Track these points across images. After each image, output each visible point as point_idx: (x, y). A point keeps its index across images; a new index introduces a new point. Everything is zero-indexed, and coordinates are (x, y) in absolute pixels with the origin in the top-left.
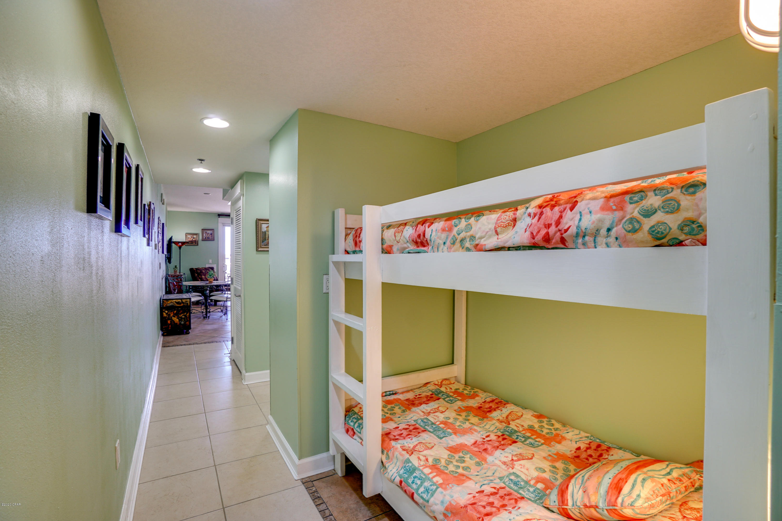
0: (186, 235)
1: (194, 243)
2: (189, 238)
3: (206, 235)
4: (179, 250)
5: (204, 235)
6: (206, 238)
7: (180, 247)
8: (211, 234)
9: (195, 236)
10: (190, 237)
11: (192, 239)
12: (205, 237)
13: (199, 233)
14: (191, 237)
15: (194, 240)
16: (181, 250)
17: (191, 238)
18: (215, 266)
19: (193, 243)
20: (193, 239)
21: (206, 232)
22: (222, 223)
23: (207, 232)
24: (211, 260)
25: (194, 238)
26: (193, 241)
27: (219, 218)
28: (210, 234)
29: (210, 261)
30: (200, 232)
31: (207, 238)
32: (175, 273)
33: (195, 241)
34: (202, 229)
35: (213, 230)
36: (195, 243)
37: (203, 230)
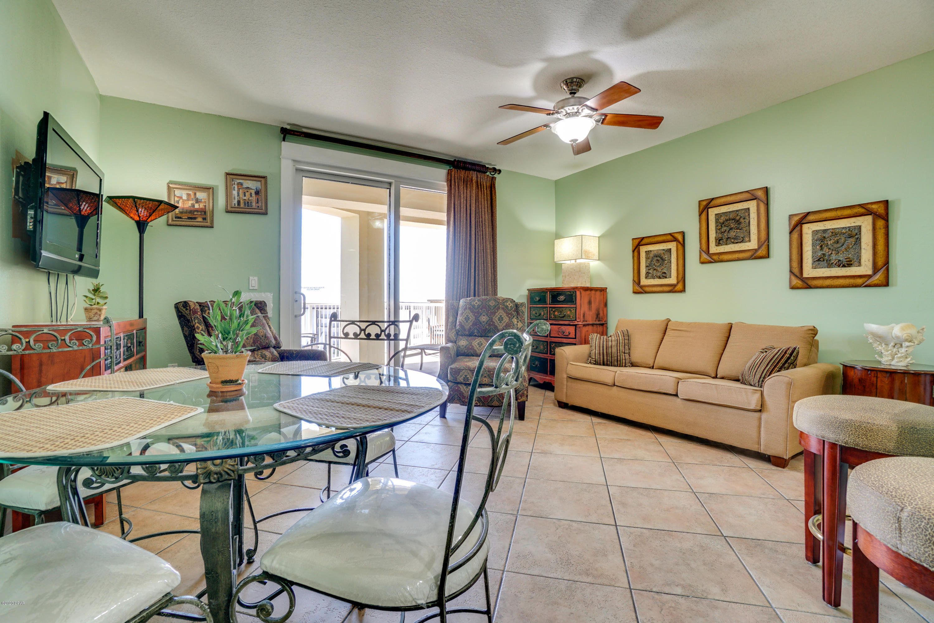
0: (169, 188)
1: (200, 219)
2: (181, 198)
3: (241, 195)
4: (138, 234)
5: (235, 193)
6: (239, 202)
7: (141, 226)
8: (257, 193)
9: (201, 195)
10: (185, 197)
11: (190, 202)
12: (236, 202)
13: (217, 186)
14: (188, 195)
15: (197, 206)
16: (145, 235)
17: (188, 200)
18: (268, 297)
19: (195, 218)
20: (193, 205)
21: (241, 184)
22: (294, 161)
23: (245, 186)
24: (256, 278)
25: (197, 201)
26: (197, 211)
27: (283, 142)
28: (253, 192)
29: (254, 281)
30: (219, 182)
31: (242, 205)
32: (90, 319)
33: (203, 212)
34: (227, 174)
35: (263, 178)
36: (204, 219)
37: (230, 176)
